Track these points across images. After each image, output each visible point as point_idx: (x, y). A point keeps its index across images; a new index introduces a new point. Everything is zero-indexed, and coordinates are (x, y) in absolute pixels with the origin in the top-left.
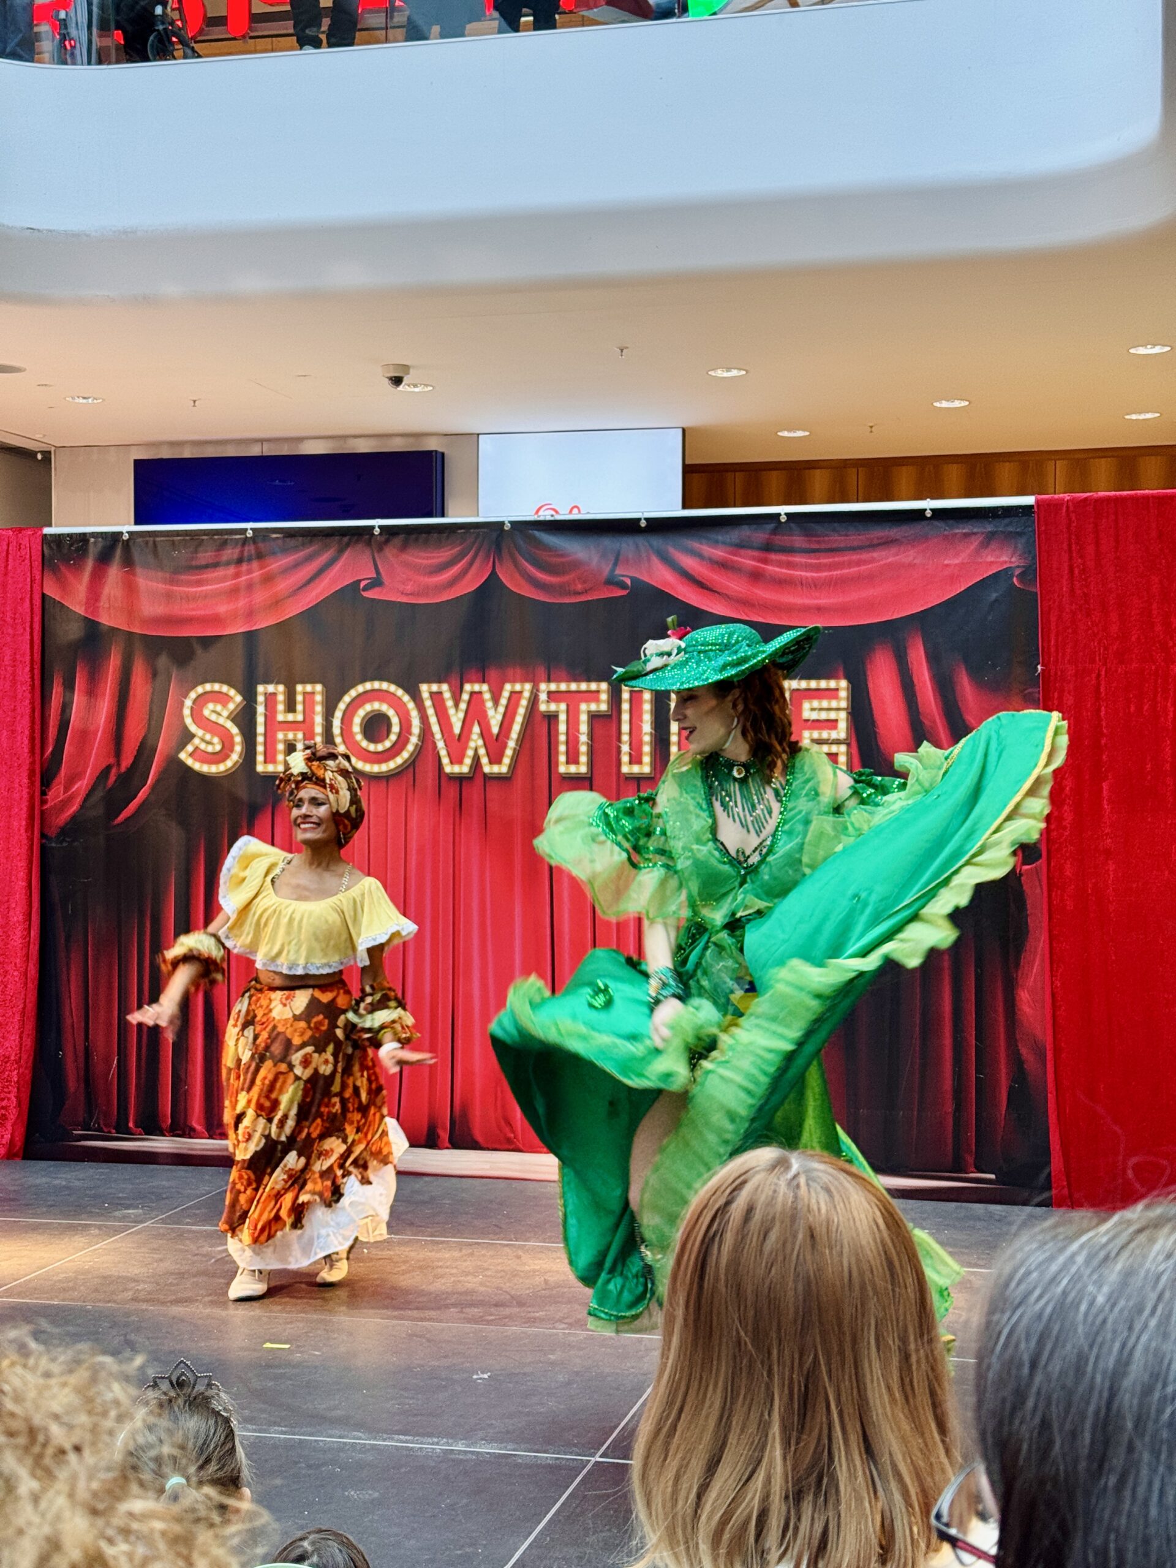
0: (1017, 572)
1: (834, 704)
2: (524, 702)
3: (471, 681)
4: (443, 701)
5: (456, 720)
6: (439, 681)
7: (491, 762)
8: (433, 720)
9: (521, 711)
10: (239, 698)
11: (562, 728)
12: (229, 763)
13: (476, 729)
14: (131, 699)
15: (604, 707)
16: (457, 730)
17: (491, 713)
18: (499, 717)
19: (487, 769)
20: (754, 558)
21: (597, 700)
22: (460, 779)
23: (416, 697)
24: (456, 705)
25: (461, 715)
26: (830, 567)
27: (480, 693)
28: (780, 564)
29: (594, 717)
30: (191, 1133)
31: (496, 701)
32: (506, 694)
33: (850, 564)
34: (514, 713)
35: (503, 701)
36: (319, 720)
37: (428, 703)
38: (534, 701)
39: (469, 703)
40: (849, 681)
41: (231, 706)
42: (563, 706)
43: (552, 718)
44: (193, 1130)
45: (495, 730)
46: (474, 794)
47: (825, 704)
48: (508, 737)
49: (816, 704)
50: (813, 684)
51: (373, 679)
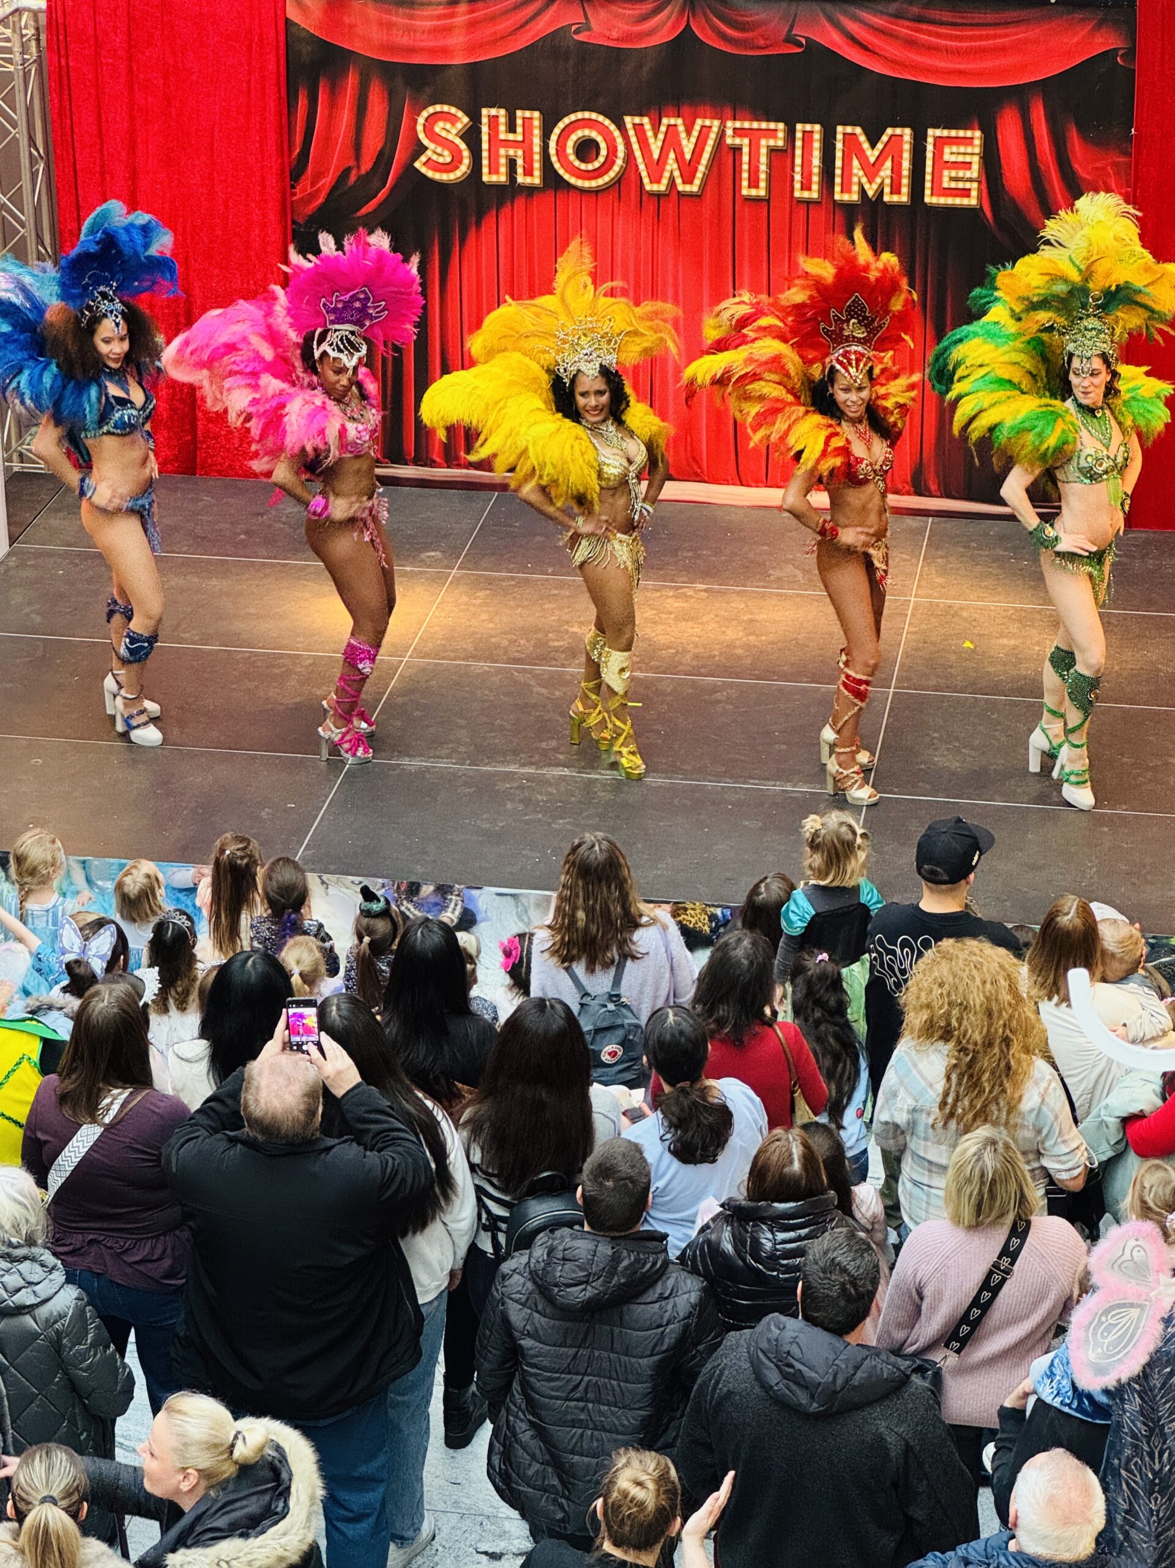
0: (1121, 52)
1: (969, 150)
2: (713, 136)
3: (668, 116)
4: (644, 132)
5: (655, 147)
6: (641, 115)
7: (684, 182)
8: (636, 147)
9: (710, 142)
10: (466, 120)
11: (745, 158)
12: (458, 173)
13: (672, 155)
14: (368, 113)
15: (780, 143)
16: (656, 156)
17: (684, 142)
18: (692, 146)
19: (681, 187)
20: (907, 28)
21: (775, 137)
22: (658, 195)
23: (621, 127)
24: (656, 136)
25: (660, 144)
26: (972, 38)
27: (675, 125)
28: (930, 34)
29: (772, 151)
30: (432, 464)
31: (689, 133)
32: (697, 127)
33: (987, 37)
34: (705, 143)
35: (695, 133)
36: (537, 141)
37: (631, 133)
38: (722, 135)
39: (666, 133)
40: (983, 132)
41: (459, 126)
42: (746, 141)
43: (737, 150)
44: (434, 462)
45: (688, 156)
46: (670, 208)
47: (962, 149)
48: (699, 163)
49: (954, 149)
50: (953, 133)
51: (583, 110)
